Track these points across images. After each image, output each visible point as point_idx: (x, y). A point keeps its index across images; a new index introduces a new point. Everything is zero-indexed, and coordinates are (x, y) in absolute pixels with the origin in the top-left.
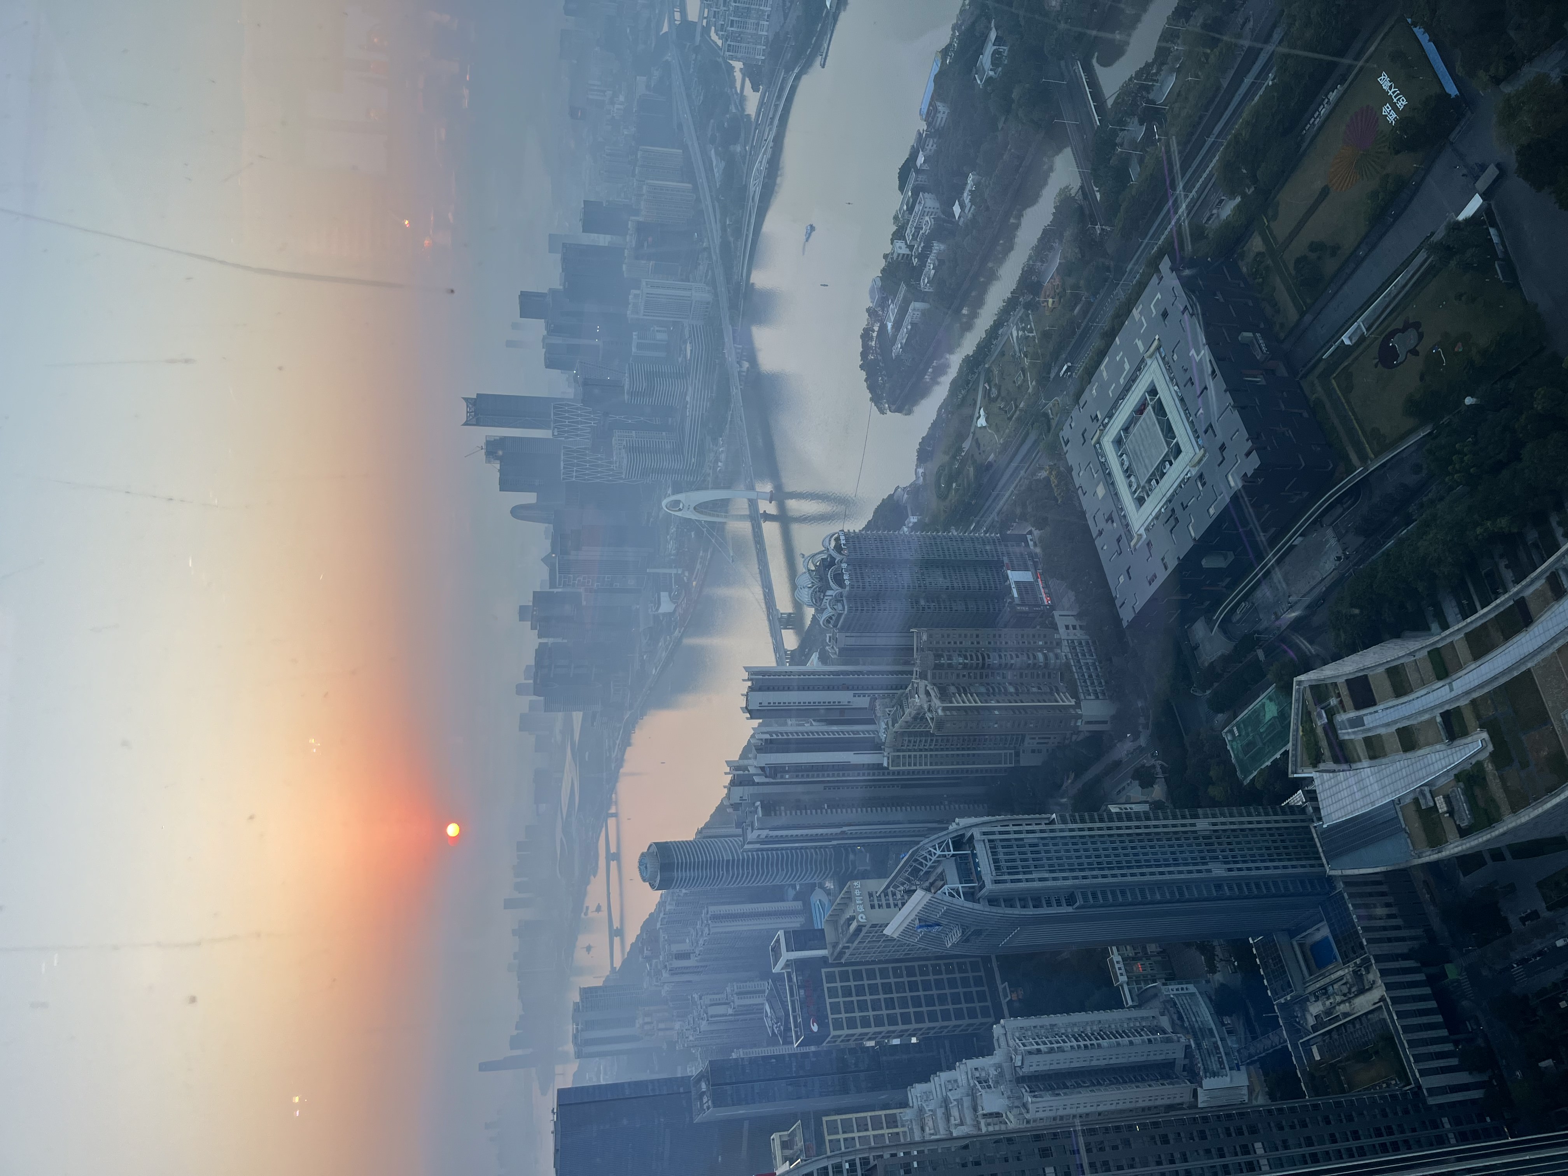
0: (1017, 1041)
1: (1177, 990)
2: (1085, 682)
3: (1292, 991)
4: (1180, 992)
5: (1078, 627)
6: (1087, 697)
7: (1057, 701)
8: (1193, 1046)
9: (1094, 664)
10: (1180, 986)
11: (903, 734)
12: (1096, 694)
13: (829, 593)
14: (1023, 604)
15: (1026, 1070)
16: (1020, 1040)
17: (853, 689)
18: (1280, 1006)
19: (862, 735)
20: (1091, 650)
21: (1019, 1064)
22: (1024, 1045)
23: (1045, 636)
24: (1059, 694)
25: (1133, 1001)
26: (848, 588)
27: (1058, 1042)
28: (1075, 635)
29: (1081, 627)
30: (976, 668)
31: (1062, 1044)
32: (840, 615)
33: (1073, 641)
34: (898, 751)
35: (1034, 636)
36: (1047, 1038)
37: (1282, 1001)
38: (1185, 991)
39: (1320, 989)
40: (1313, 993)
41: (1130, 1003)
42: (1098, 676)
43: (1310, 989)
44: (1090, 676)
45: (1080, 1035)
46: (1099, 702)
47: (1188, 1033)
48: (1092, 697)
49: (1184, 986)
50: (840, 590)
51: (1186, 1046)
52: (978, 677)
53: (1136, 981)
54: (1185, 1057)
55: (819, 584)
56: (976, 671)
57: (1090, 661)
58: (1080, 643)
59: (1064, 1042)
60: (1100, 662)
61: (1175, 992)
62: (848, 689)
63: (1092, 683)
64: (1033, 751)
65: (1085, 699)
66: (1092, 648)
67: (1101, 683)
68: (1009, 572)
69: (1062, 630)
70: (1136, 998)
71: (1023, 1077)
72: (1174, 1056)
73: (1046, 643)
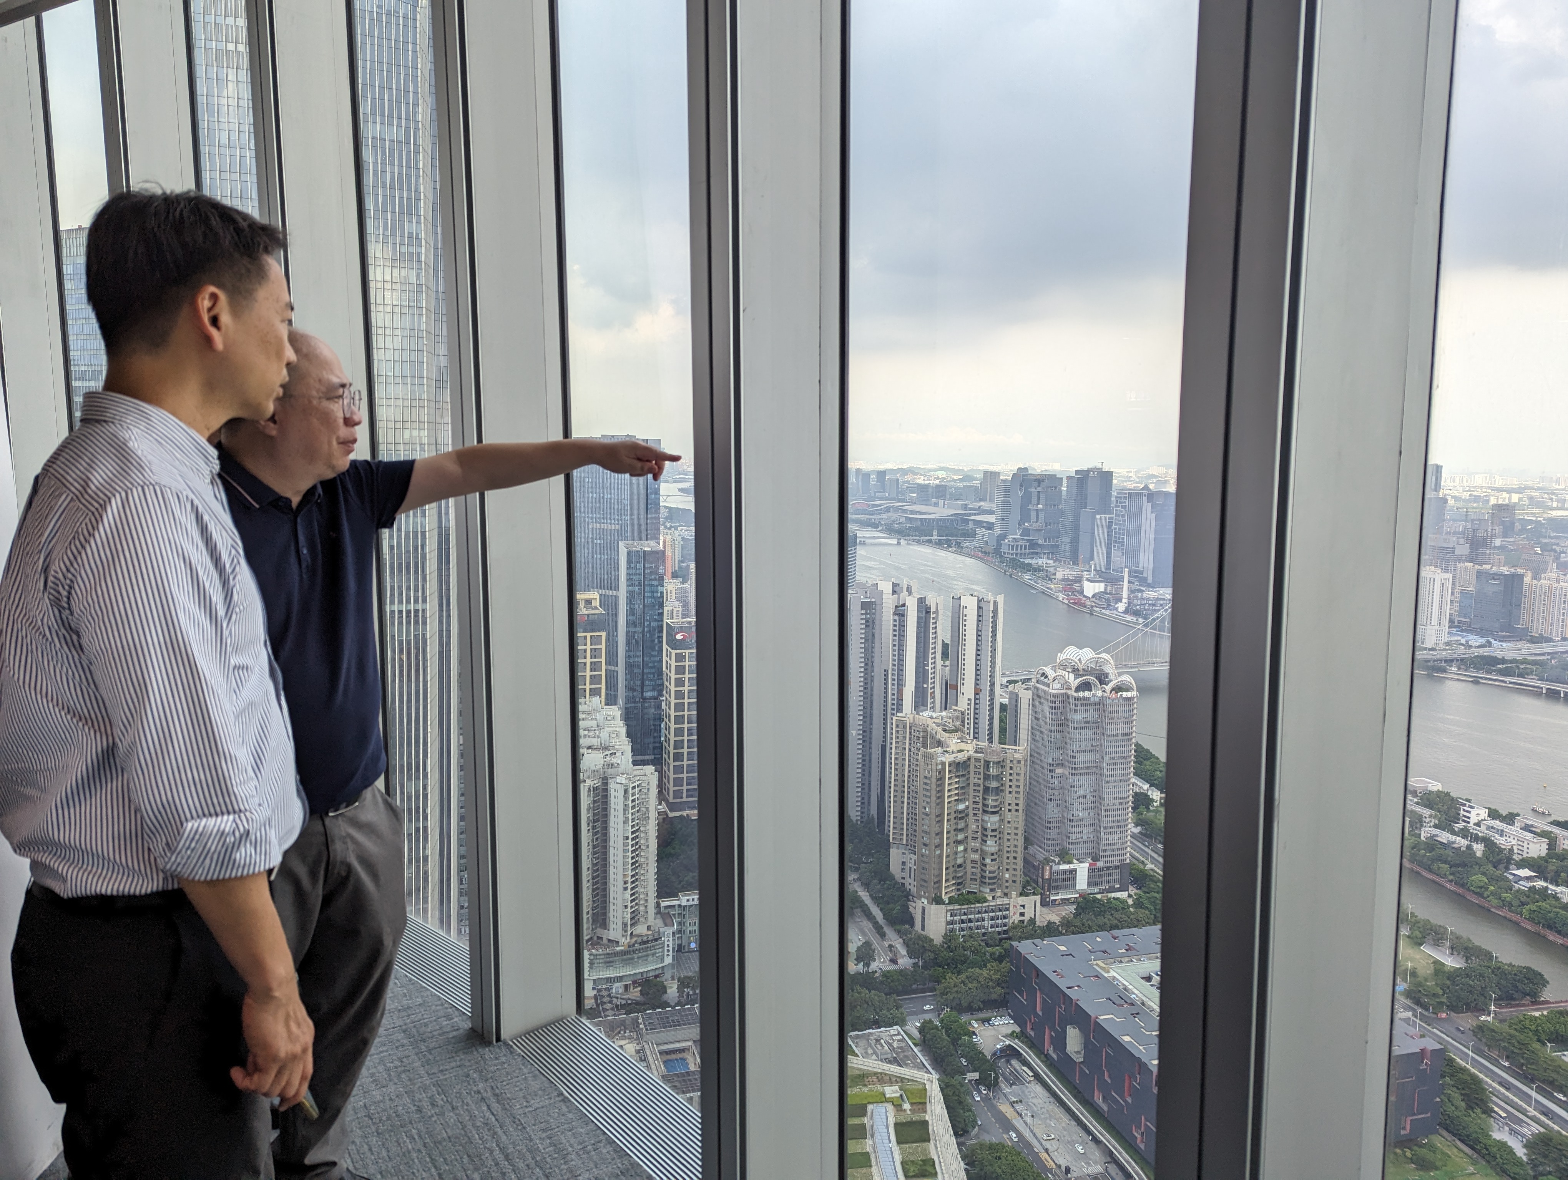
0: (638, 783)
1: (668, 946)
2: (965, 914)
3: (647, 1030)
4: (666, 948)
5: (1022, 918)
6: (949, 914)
7: (946, 881)
8: (618, 949)
9: (983, 927)
10: (671, 949)
11: (926, 731)
12: (952, 923)
13: (1072, 676)
14: (1051, 873)
15: (612, 785)
16: (638, 786)
17: (976, 699)
18: (638, 1017)
19: (929, 701)
20: (997, 927)
21: (618, 781)
22: (634, 788)
23: (1014, 882)
24: (953, 884)
25: (666, 907)
26: (1075, 694)
27: (633, 820)
28: (1015, 913)
29: (1023, 921)
30: (984, 805)
31: (631, 824)
32: (1048, 685)
33: (1008, 909)
34: (910, 727)
35: (1015, 870)
36: (638, 811)
37: (640, 1021)
38: (666, 953)
39: (645, 1056)
40: (643, 1049)
41: (663, 904)
42: (971, 928)
43: (646, 1046)
44: (970, 921)
45: (637, 843)
46: (944, 924)
47: (629, 946)
48: (949, 918)
49: (671, 953)
50: (1073, 688)
51: (618, 942)
52: (975, 806)
53: (681, 914)
54: (609, 940)
55: (1080, 668)
56: (981, 804)
57: (986, 923)
58: (1005, 917)
59: (633, 826)
60: (984, 934)
61: (666, 943)
62: (976, 694)
63: (963, 922)
64: (904, 863)
65: (947, 911)
66: (999, 929)
67: (963, 930)
68: (1087, 865)
69: (1022, 900)
70: (667, 911)
71: (607, 783)
72: (611, 929)
73: (1007, 881)
